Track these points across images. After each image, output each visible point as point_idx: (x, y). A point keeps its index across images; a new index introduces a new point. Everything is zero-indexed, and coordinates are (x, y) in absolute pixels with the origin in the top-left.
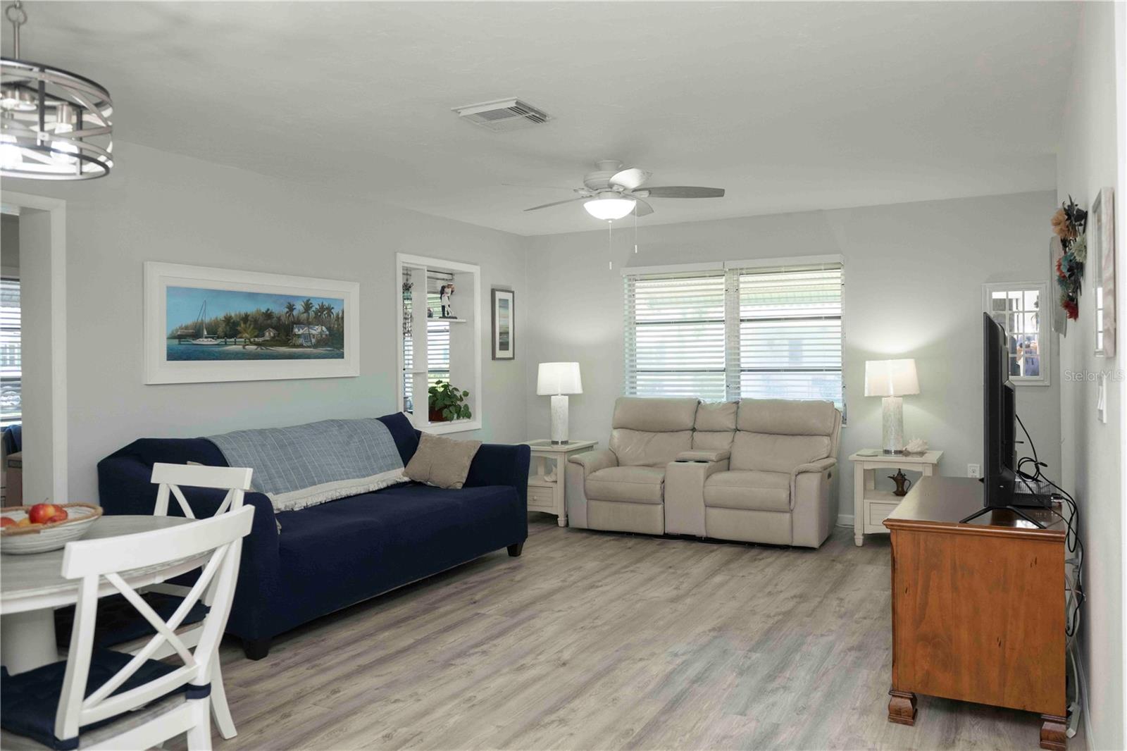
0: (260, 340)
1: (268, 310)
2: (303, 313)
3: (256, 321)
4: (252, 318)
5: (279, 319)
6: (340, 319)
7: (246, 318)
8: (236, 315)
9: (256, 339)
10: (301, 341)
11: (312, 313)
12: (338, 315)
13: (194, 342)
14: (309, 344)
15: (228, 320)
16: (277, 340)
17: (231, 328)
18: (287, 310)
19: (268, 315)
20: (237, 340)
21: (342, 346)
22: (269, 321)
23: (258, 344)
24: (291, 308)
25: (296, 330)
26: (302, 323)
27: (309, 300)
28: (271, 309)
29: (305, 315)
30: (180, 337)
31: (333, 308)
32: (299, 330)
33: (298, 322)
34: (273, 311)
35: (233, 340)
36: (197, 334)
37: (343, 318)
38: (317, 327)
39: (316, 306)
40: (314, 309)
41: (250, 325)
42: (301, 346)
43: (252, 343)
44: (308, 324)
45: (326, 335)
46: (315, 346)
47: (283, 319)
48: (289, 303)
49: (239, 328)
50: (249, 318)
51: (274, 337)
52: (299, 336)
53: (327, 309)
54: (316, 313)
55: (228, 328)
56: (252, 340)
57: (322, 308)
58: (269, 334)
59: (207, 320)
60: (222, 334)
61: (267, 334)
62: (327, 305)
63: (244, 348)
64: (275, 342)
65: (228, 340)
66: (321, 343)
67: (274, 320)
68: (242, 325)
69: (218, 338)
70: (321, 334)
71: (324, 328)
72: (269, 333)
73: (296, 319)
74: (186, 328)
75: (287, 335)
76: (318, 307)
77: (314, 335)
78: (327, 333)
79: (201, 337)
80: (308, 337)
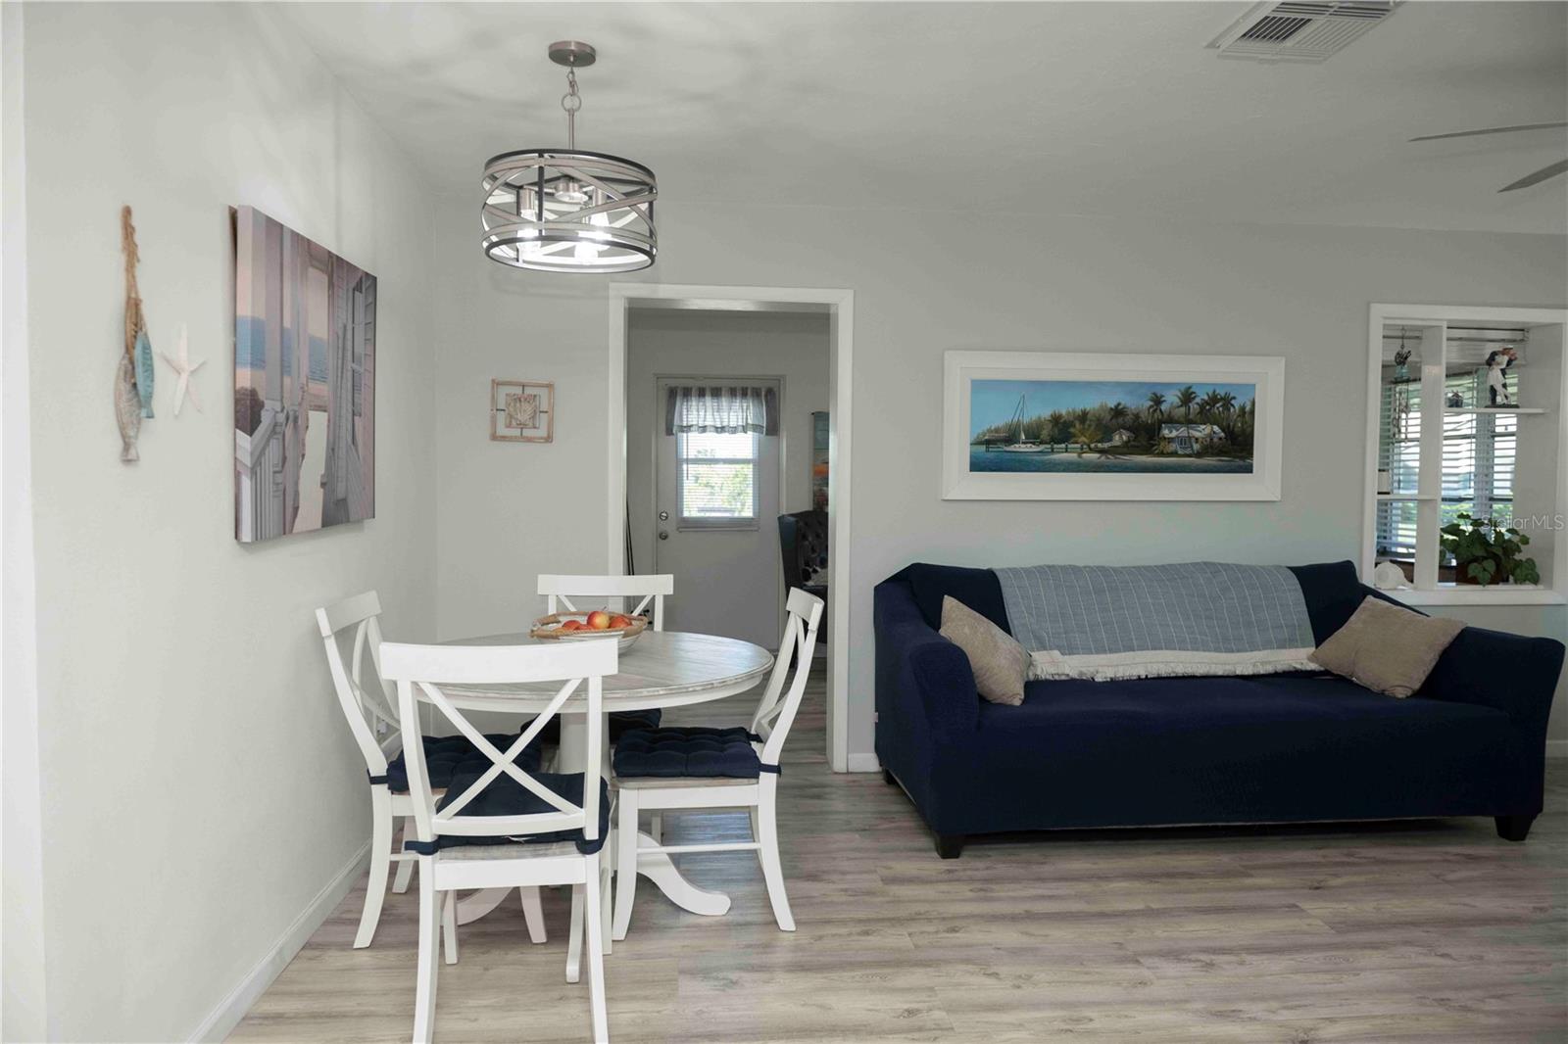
0: (1106, 445)
1: (1119, 404)
2: (1179, 407)
3: (1099, 420)
4: (1094, 415)
5: (1137, 416)
6: (1248, 415)
7: (1083, 416)
8: (1068, 413)
9: (1099, 445)
10: (1173, 447)
11: (1194, 407)
12: (1243, 409)
13: (1008, 449)
14: (1189, 451)
15: (1056, 420)
16: (1132, 446)
17: (1061, 430)
18: (1151, 403)
19: (1118, 412)
20: (1069, 446)
21: (1251, 455)
22: (1120, 420)
23: (1102, 451)
24: (1158, 401)
25: (1166, 432)
26: (1178, 422)
27: (1190, 388)
28: (1123, 403)
29: (1183, 409)
30: (988, 443)
31: (1234, 398)
32: (1171, 432)
33: (1171, 421)
34: (1128, 405)
35: (1063, 446)
36: (1011, 439)
37: (1252, 412)
38: (1203, 427)
39: (1202, 396)
40: (1198, 400)
41: (1090, 426)
42: (1174, 454)
43: (1091, 450)
44: (1189, 422)
45: (1220, 439)
46: (1199, 455)
47: (1144, 416)
48: (1155, 394)
49: (1072, 430)
50: (1089, 416)
51: (1129, 441)
52: (1171, 440)
53: (1222, 399)
54: (1202, 406)
55: (1056, 431)
56: (1092, 446)
57: (1214, 399)
58: (1118, 439)
59: (1026, 420)
60: (1048, 439)
61: (1117, 437)
62: (1223, 395)
63: (1080, 456)
64: (1128, 448)
65: (1055, 446)
66: (1209, 449)
67: (1129, 419)
68: (1077, 425)
69: (1041, 443)
70: (1211, 436)
71: (1216, 428)
72: (1121, 437)
73: (1165, 416)
74: (997, 430)
75: (1151, 438)
76: (1206, 398)
77: (1197, 439)
78: (1222, 435)
79: (1017, 442)
80: (1185, 441)
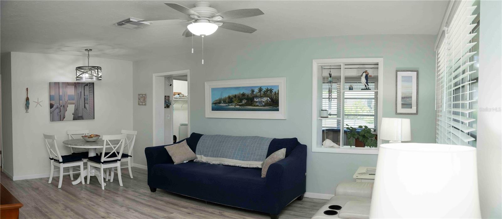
0: (241, 104)
1: (243, 93)
2: (258, 93)
3: (239, 97)
4: (238, 96)
5: (248, 96)
6: (277, 94)
7: (235, 96)
8: (232, 95)
9: (239, 104)
10: (257, 104)
11: (262, 92)
12: (275, 93)
13: (219, 105)
14: (261, 105)
15: (229, 97)
16: (248, 104)
17: (230, 100)
18: (251, 92)
19: (243, 95)
20: (233, 104)
21: (278, 106)
22: (244, 97)
23: (240, 105)
24: (253, 91)
25: (255, 100)
26: (258, 97)
27: (261, 87)
28: (244, 92)
29: (259, 93)
30: (215, 103)
31: (273, 90)
32: (257, 100)
33: (256, 97)
34: (246, 93)
35: (231, 104)
36: (220, 103)
37: (278, 94)
38: (265, 98)
39: (264, 89)
40: (263, 91)
41: (237, 99)
42: (258, 106)
43: (238, 105)
44: (261, 97)
45: (270, 101)
46: (264, 106)
47: (250, 95)
48: (252, 89)
49: (233, 100)
50: (236, 96)
51: (246, 102)
52: (257, 102)
53: (270, 90)
54: (264, 92)
55: (229, 100)
56: (238, 104)
57: (267, 90)
58: (244, 102)
59: (223, 98)
60: (228, 102)
61: (243, 101)
62: (270, 89)
63: (235, 107)
64: (246, 104)
65: (229, 104)
66: (267, 104)
67: (246, 97)
68: (234, 99)
69: (226, 103)
70: (267, 101)
71: (268, 98)
72: (244, 101)
73: (255, 95)
74: (217, 100)
75: (252, 102)
76: (265, 90)
77: (263, 102)
78: (270, 100)
79: (221, 103)
80: (260, 102)
